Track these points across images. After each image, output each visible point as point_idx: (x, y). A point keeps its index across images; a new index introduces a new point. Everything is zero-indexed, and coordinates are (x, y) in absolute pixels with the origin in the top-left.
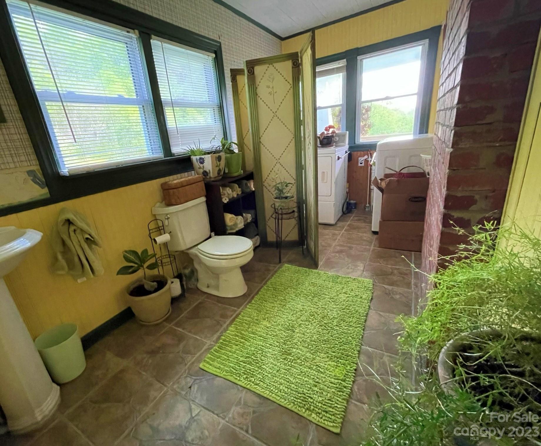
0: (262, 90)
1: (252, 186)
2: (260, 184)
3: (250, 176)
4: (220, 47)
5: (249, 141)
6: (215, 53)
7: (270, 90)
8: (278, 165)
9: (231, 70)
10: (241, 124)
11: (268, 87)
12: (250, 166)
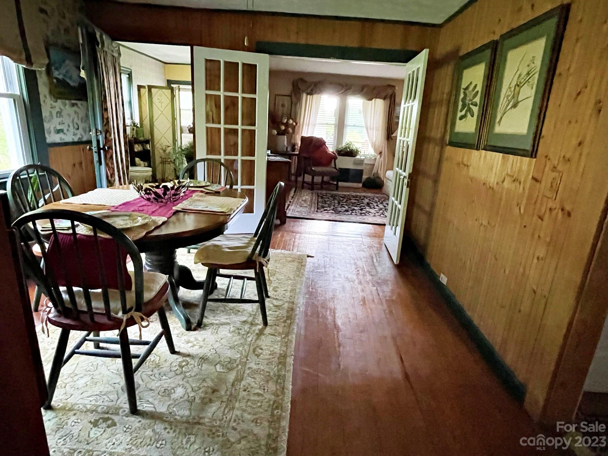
0: (155, 99)
1: (148, 147)
2: (153, 146)
3: (147, 142)
4: (131, 72)
5: (147, 122)
6: (129, 74)
7: (159, 101)
8: (163, 138)
9: (138, 85)
10: (142, 113)
11: (158, 99)
12: (147, 136)
